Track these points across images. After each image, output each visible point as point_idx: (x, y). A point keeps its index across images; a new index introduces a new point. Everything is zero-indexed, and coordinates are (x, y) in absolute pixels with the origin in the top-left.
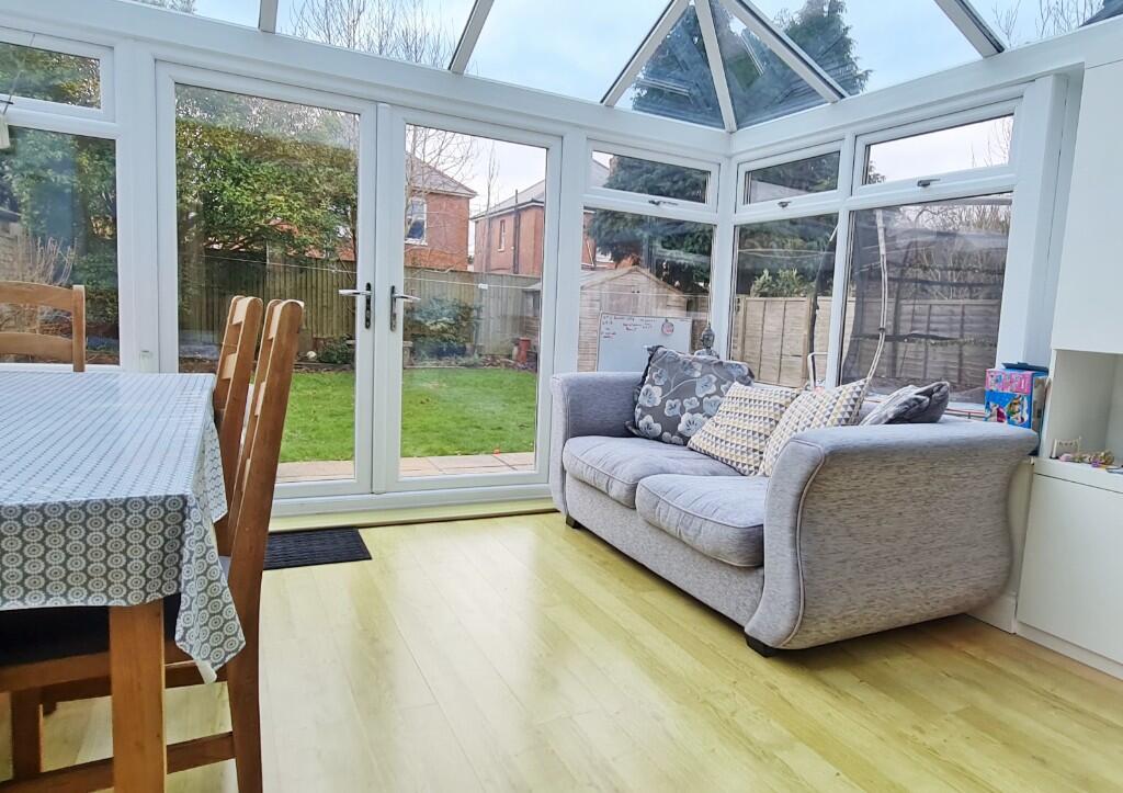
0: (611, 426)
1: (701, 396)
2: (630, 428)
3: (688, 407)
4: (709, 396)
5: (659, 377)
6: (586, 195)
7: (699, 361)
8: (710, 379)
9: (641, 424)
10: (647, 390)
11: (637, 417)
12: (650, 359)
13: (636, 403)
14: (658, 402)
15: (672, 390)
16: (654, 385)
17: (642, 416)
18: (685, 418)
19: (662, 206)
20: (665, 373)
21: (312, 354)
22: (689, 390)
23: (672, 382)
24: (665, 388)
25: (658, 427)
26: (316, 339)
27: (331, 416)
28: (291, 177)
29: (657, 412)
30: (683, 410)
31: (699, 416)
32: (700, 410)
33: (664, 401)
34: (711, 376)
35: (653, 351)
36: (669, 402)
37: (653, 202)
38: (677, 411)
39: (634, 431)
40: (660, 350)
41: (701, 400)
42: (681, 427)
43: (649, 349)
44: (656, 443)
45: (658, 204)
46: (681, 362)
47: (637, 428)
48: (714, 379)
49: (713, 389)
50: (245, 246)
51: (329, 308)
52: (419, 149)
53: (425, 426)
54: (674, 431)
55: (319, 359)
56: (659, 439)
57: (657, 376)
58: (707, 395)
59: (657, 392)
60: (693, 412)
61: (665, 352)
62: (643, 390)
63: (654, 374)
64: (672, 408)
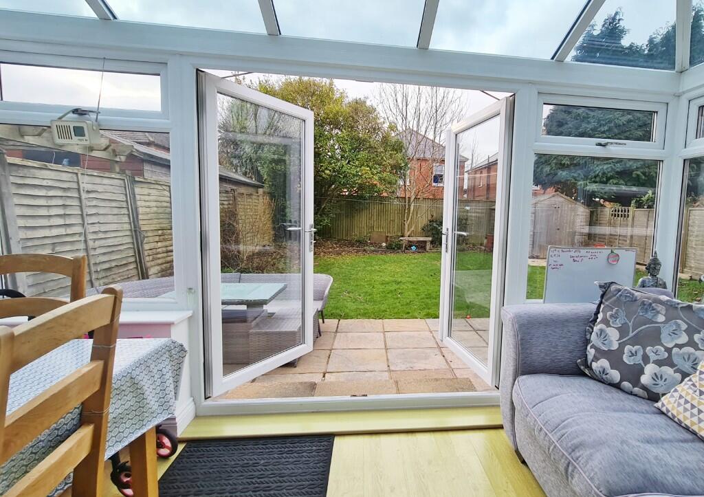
0: (562, 364)
1: (670, 345)
2: (582, 367)
3: (653, 357)
4: (680, 346)
5: (614, 317)
6: (537, 143)
7: (661, 302)
8: (678, 326)
9: (594, 365)
10: (602, 331)
11: (590, 357)
12: (602, 296)
13: (587, 341)
14: (615, 346)
15: (631, 335)
16: (608, 325)
17: (596, 359)
18: (650, 369)
19: (610, 147)
20: (622, 314)
21: (384, 244)
22: (654, 337)
23: (630, 324)
24: (623, 331)
25: (615, 375)
26: (387, 236)
27: (382, 284)
28: (373, 158)
29: (615, 358)
30: (646, 359)
31: (668, 371)
32: (668, 362)
33: (622, 346)
34: (679, 321)
35: (605, 288)
36: (627, 348)
37: (600, 144)
38: (638, 359)
39: (587, 372)
40: (613, 287)
41: (669, 350)
42: (645, 379)
43: (601, 287)
44: (613, 390)
45: (604, 145)
46: (639, 303)
47: (590, 368)
48: (684, 326)
49: (684, 339)
50: (356, 192)
51: (393, 221)
52: (437, 138)
53: (429, 294)
54: (636, 382)
55: (387, 247)
56: (617, 386)
57: (612, 316)
58: (677, 346)
59: (613, 334)
60: (660, 363)
61: (619, 290)
62: (596, 329)
63: (609, 314)
64: (632, 355)
